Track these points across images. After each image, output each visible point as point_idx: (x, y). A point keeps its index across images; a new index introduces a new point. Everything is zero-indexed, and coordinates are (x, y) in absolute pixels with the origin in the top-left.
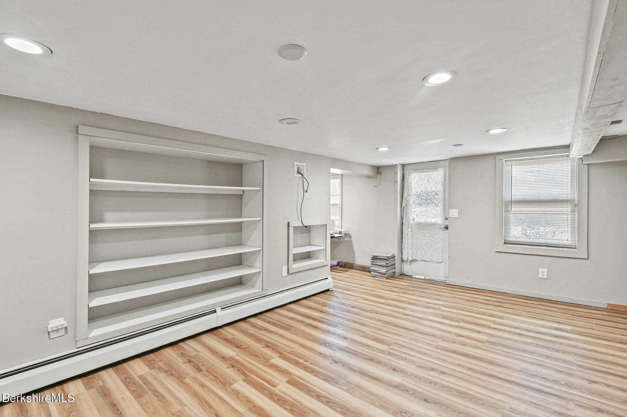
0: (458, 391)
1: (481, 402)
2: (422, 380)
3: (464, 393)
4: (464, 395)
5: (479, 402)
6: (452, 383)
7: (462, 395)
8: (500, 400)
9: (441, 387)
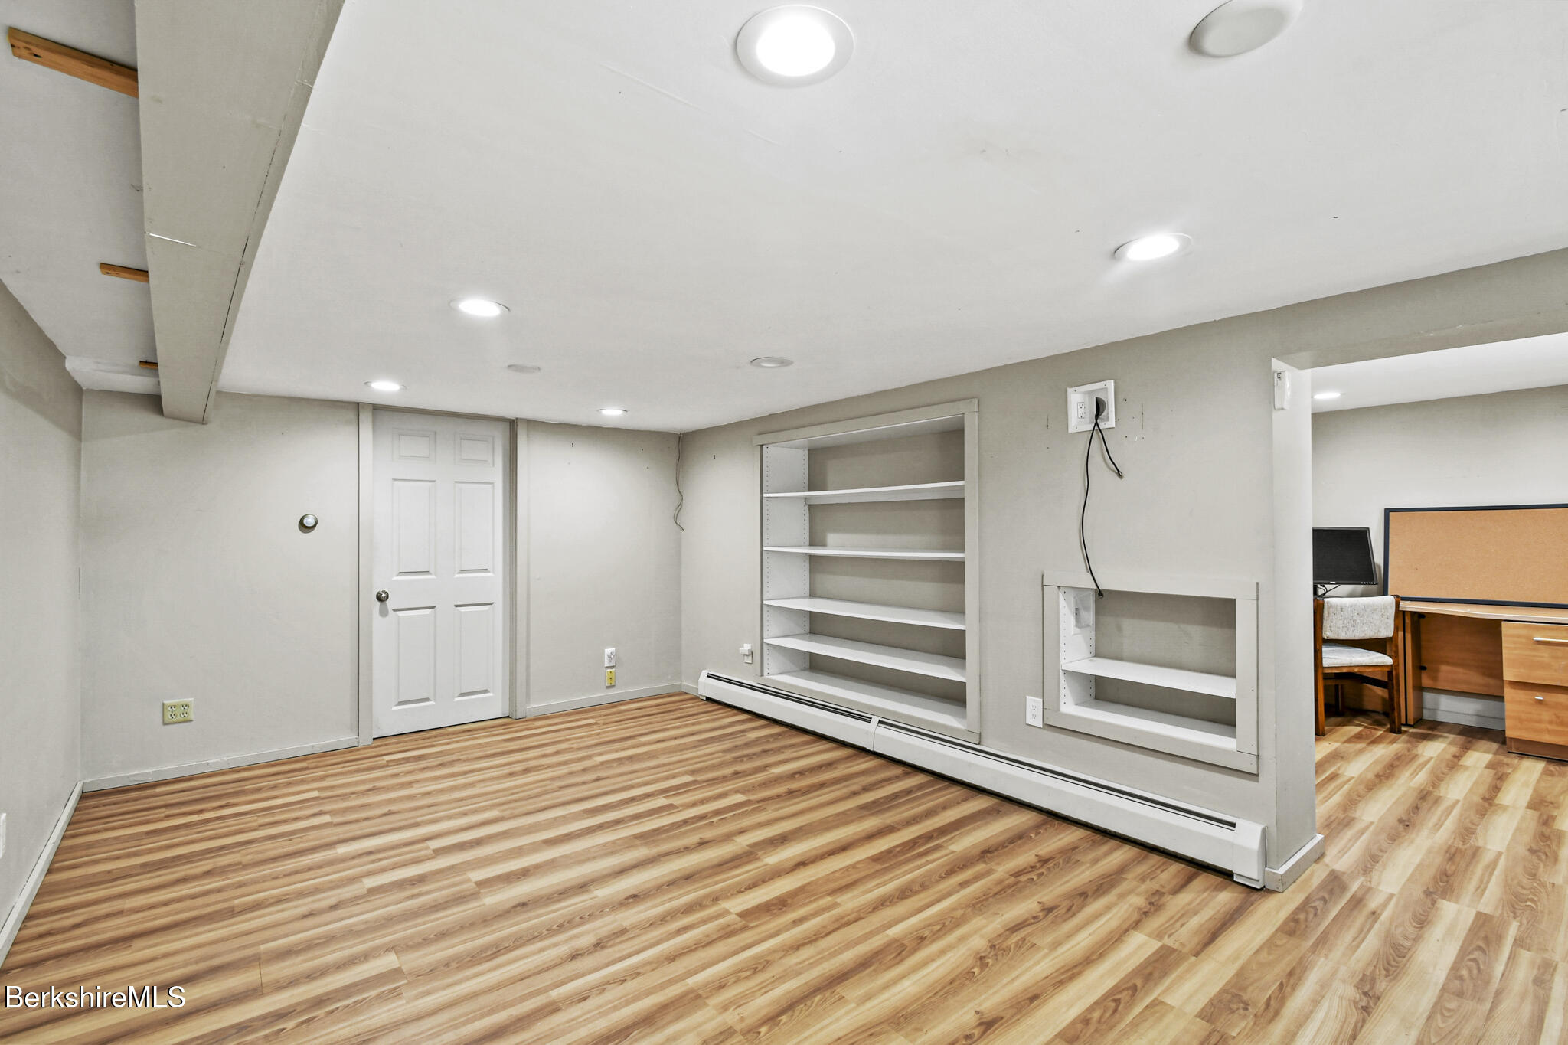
0: (508, 950)
1: (454, 965)
2: (577, 919)
3: (493, 956)
4: (490, 953)
5: (456, 962)
6: (533, 954)
7: (494, 950)
8: (428, 993)
9: (536, 934)
